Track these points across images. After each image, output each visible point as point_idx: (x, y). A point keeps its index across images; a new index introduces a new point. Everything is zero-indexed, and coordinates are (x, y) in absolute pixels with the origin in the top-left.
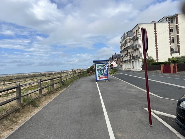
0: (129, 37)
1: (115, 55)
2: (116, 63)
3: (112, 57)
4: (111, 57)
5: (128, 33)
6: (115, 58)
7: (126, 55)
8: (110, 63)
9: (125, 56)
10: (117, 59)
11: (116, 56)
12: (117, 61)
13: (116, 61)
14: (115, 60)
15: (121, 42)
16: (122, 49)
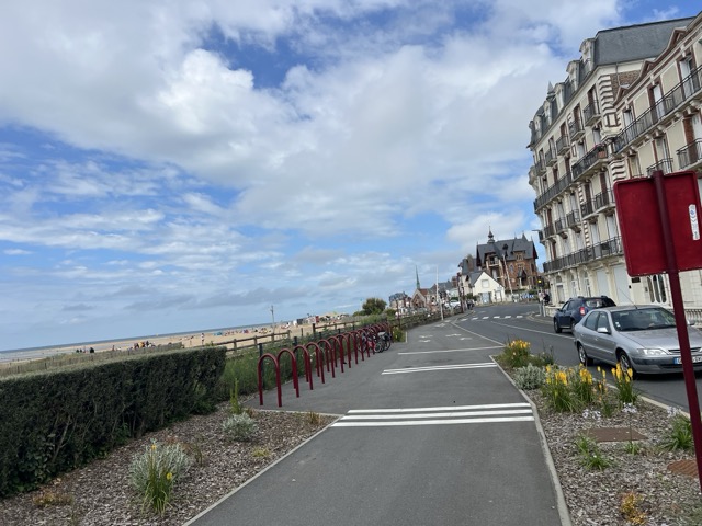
0: (612, 71)
1: (492, 242)
2: (499, 281)
3: (474, 255)
4: (470, 257)
5: (595, 42)
6: (492, 259)
7: (587, 208)
8: (466, 284)
9: (582, 221)
10: (501, 265)
11: (495, 248)
12: (501, 271)
13: (498, 275)
14: (492, 268)
15: (533, 145)
16: (551, 182)
